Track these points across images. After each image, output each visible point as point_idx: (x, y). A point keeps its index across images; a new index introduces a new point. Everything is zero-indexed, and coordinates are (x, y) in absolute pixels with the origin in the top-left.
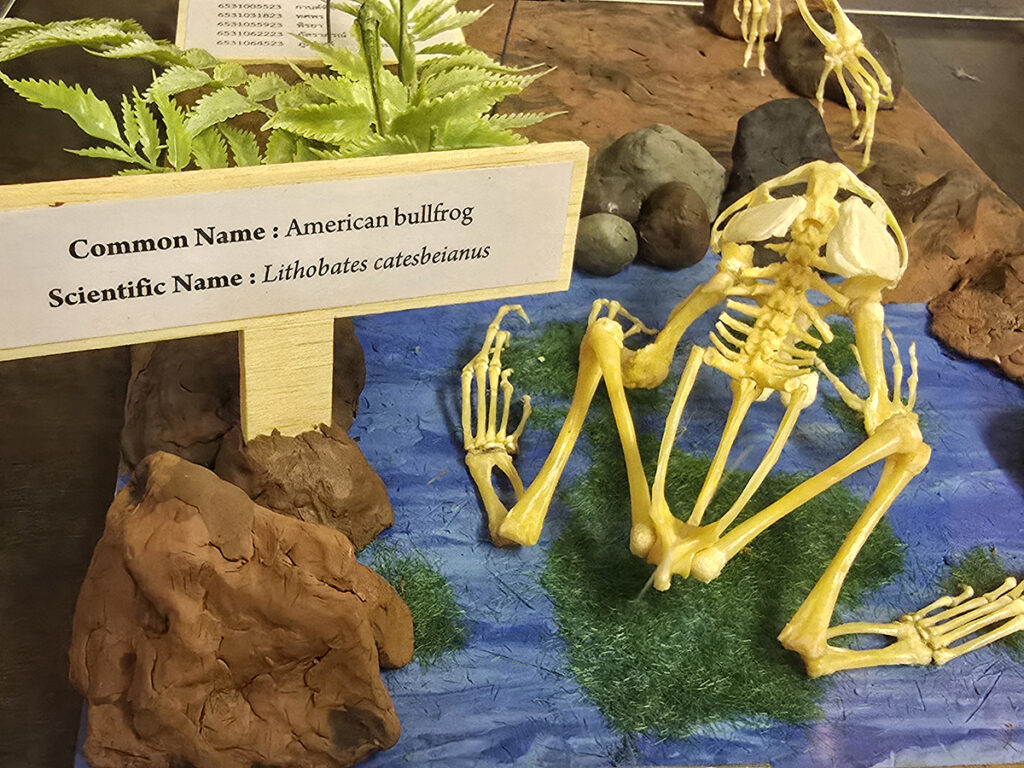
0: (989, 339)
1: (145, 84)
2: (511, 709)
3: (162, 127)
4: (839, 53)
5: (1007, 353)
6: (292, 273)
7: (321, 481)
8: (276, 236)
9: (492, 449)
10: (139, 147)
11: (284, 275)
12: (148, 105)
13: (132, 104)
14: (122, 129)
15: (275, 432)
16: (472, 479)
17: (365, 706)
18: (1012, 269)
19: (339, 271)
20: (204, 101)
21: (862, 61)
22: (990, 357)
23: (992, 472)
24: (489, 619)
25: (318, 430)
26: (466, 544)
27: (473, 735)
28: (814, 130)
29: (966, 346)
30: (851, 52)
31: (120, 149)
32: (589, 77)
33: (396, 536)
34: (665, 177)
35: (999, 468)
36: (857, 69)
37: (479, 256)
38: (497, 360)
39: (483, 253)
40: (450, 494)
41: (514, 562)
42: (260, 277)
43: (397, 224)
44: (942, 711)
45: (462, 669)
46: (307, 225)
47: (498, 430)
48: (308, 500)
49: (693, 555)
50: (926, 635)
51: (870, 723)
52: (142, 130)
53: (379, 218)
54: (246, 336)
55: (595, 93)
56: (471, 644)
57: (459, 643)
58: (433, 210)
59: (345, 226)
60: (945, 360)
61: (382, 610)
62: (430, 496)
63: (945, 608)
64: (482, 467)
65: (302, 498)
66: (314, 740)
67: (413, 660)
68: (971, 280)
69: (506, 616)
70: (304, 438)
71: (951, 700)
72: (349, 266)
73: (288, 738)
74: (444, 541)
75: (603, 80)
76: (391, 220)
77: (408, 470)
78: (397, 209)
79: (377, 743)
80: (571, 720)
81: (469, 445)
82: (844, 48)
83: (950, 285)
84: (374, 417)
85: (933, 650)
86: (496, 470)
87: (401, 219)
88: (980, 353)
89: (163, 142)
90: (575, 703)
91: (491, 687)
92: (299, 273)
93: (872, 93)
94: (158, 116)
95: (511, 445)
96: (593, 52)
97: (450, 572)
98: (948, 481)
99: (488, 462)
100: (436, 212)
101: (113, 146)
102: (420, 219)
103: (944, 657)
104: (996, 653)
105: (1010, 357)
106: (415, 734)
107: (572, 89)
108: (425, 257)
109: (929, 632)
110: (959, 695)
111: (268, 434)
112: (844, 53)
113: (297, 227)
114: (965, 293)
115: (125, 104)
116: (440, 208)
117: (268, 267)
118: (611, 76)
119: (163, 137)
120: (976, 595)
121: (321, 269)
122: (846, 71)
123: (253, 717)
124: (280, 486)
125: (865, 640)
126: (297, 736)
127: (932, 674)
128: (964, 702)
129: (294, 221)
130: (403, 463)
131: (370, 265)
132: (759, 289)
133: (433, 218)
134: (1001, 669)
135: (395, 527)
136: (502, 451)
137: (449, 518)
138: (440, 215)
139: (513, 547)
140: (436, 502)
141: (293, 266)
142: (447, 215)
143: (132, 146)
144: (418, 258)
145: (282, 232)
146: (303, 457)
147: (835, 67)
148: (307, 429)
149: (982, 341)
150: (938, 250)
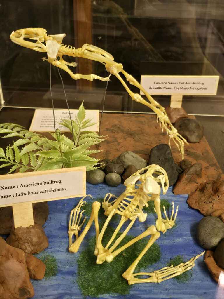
0: (198, 204)
1: (12, 144)
2: (62, 290)
3: (14, 154)
4: (172, 135)
5: (201, 208)
6: (22, 194)
7: (30, 237)
8: (18, 187)
9: (74, 230)
10: (9, 158)
11: (20, 195)
12: (12, 148)
13: (9, 148)
14: (5, 154)
15: (21, 226)
16: (68, 236)
17: (26, 288)
18: (206, 187)
19: (32, 194)
20: (26, 147)
21: (178, 136)
22: (198, 209)
23: (189, 237)
24: (63, 269)
25: (31, 226)
26: (63, 252)
27: (52, 295)
28: (168, 151)
29: (193, 206)
30: (175, 135)
31: (4, 158)
32: (126, 135)
33: (48, 250)
34: (130, 163)
35: (191, 236)
36: (177, 138)
37: (64, 190)
38: (79, 209)
39: (64, 189)
40: (63, 240)
41: (72, 256)
42: (15, 195)
43: (44, 184)
44: (157, 293)
45: (53, 281)
46: (24, 185)
47: (76, 225)
48: (27, 242)
49: (105, 256)
50: (157, 276)
51: (140, 296)
52: (10, 154)
53: (40, 183)
54: (13, 207)
55: (126, 139)
56: (57, 275)
57: (55, 275)
58: (52, 181)
59: (33, 185)
60: (188, 209)
61: (36, 267)
62: (58, 240)
63: (166, 269)
64: (71, 234)
65: (26, 241)
66: (15, 295)
67: (43, 278)
68: (199, 189)
69: (67, 268)
70: (28, 228)
71: (160, 291)
72: (34, 193)
73: (10, 294)
74: (59, 251)
75: (130, 135)
76: (43, 183)
77: (55, 234)
78: (44, 181)
79: (29, 296)
80: (74, 292)
81: (70, 229)
82: (173, 134)
83: (195, 190)
84: (51, 221)
85: (158, 279)
86: (74, 235)
87: (45, 183)
88: (196, 208)
89: (14, 157)
90: (76, 289)
91: (59, 285)
92: (23, 195)
93: (182, 143)
94: (14, 151)
95: (79, 229)
96: (129, 128)
97: (58, 258)
98: (178, 239)
99: (73, 233)
100: (53, 182)
101: (3, 158)
102: (49, 183)
103: (160, 281)
104: (174, 280)
105: (202, 209)
106: (40, 295)
107: (121, 138)
108: (51, 190)
109: (158, 275)
110: (162, 290)
111: (20, 227)
112: (173, 135)
113: (22, 186)
114: (197, 192)
115: (7, 148)
116: (54, 181)
117: (17, 194)
118: (131, 134)
119: (14, 156)
120: (174, 267)
121: (28, 193)
122: (174, 138)
123: (3, 290)
124: (21, 238)
125: (145, 276)
126: (12, 294)
127: (157, 285)
128: (162, 292)
129: (22, 184)
130: (54, 233)
131: (39, 192)
132: (133, 195)
133: (52, 183)
134: (173, 284)
135: (49, 247)
136: (76, 230)
137: (61, 246)
138: (54, 182)
139: (73, 253)
140: (59, 242)
141: (22, 193)
142: (55, 182)
143: (8, 157)
144: (50, 191)
145: (19, 186)
146: (27, 232)
147: (172, 138)
148: (29, 226)
149: (196, 204)
150: (192, 182)
